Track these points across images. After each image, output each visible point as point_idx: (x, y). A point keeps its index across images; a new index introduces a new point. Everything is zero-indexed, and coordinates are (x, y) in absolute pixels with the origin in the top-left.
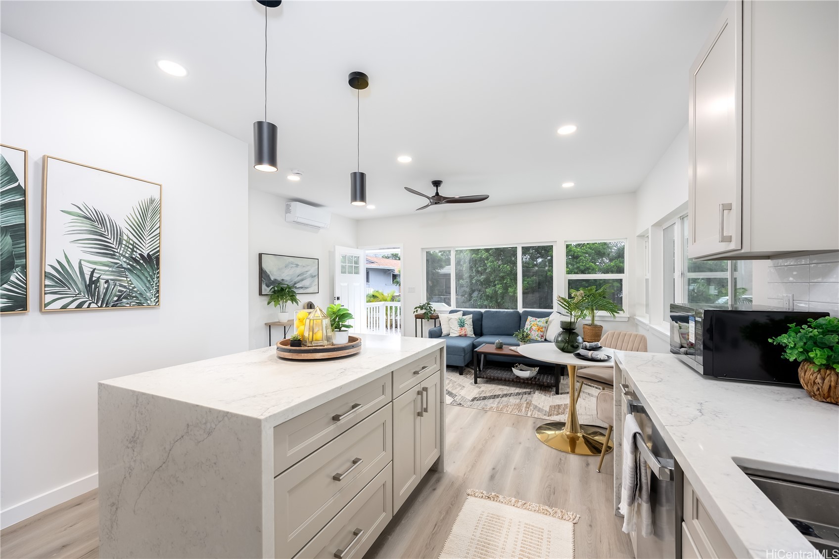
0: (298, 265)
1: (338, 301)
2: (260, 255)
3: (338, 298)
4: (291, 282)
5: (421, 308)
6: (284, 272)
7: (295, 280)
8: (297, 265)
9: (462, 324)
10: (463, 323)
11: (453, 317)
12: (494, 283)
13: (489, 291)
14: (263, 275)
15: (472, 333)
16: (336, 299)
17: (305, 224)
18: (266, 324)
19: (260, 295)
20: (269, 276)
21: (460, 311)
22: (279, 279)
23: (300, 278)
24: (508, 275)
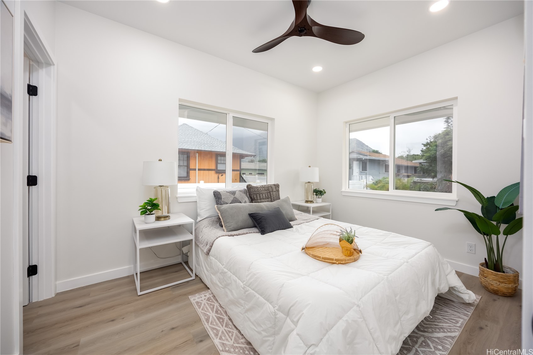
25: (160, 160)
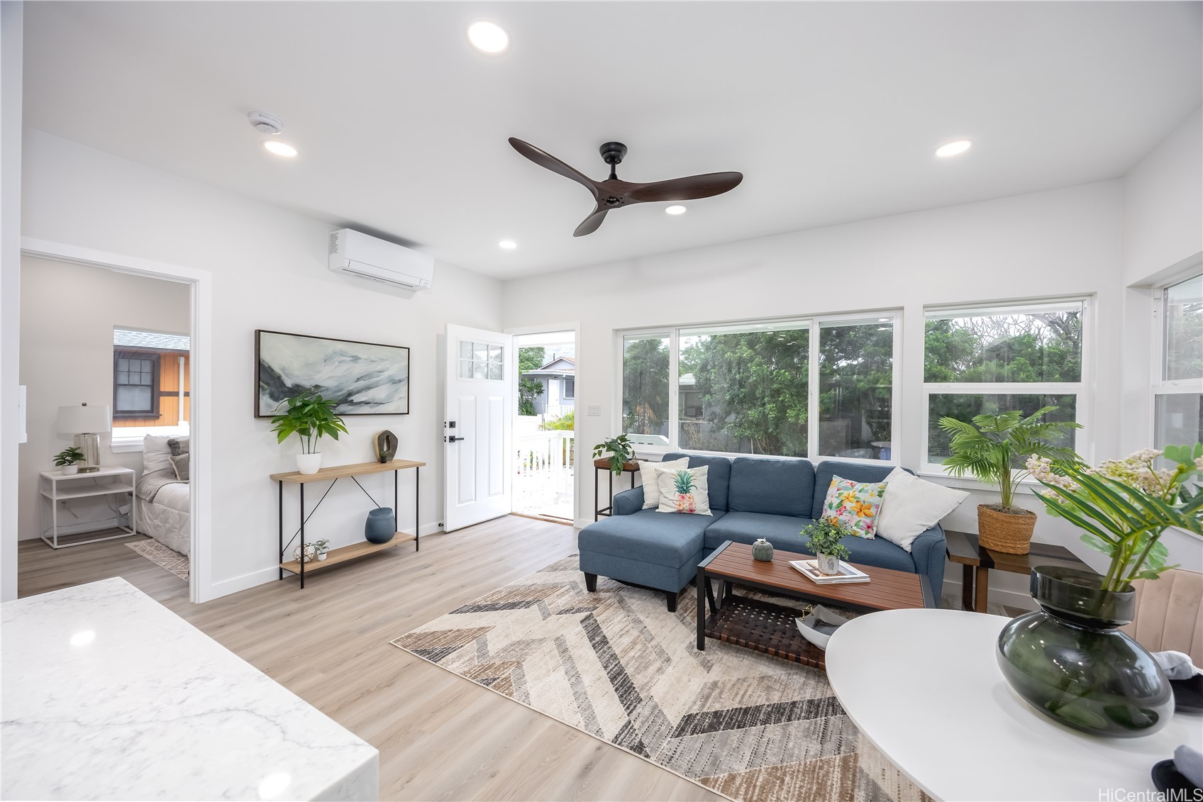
0: (359, 358)
1: (452, 429)
2: (258, 333)
3: (452, 425)
4: (340, 391)
5: (610, 446)
6: (320, 372)
7: (351, 388)
8: (356, 359)
9: (684, 487)
10: (687, 483)
11: (665, 470)
12: (761, 401)
13: (753, 414)
14: (265, 377)
15: (706, 506)
16: (448, 425)
17: (376, 278)
18: (272, 477)
19: (255, 417)
20: (279, 378)
21: (683, 456)
22: (307, 383)
23: (361, 384)
24: (787, 387)
25: (84, 405)
